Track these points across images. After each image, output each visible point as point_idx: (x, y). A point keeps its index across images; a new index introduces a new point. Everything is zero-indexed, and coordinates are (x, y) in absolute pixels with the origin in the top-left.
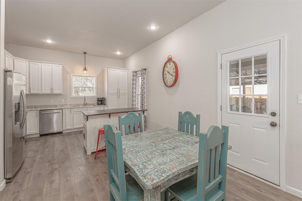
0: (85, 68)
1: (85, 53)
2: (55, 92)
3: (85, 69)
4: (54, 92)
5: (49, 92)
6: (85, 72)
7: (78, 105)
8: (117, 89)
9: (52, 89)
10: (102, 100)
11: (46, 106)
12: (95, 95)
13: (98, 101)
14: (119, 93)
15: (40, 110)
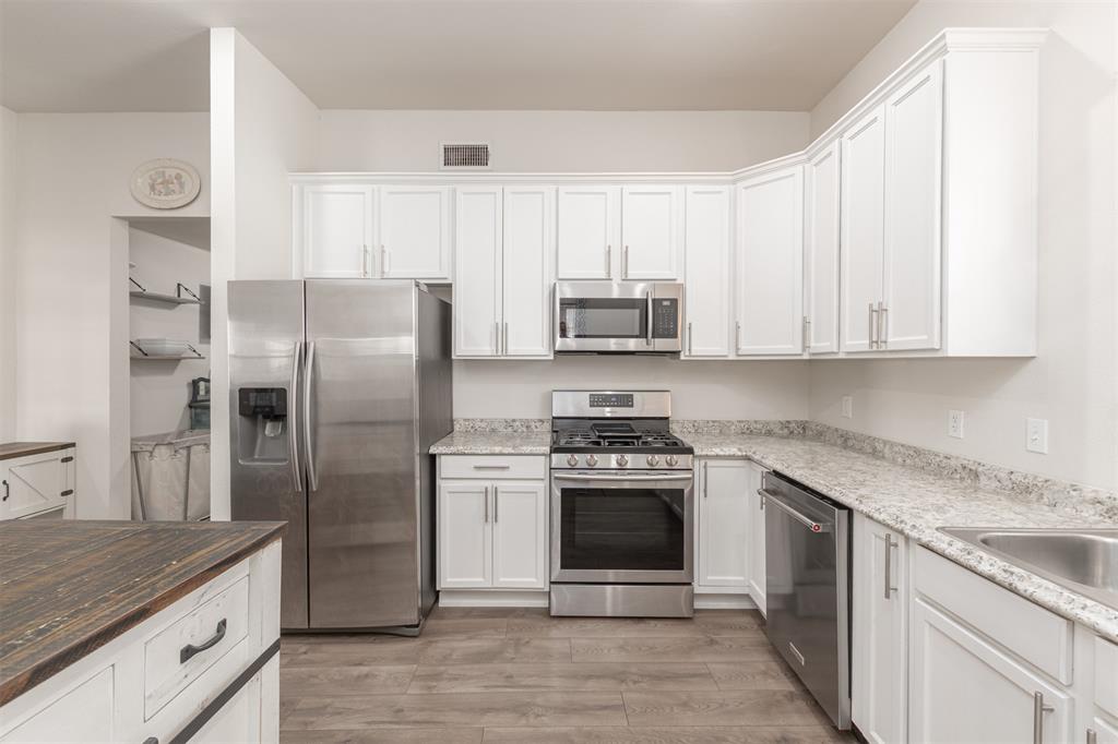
11: (918, 452)
15: (774, 471)
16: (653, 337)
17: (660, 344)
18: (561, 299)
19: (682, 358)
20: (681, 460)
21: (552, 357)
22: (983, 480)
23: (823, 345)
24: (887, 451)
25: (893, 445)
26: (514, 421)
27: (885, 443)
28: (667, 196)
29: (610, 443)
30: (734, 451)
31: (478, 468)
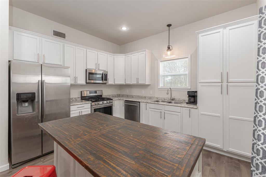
0: (169, 48)
1: (169, 26)
2: (140, 82)
6: (169, 53)
8: (222, 74)
9: (138, 79)
10: (193, 94)
11: (138, 96)
12: (188, 86)
13: (189, 96)
14: (228, 82)
15: (126, 100)
16: (104, 80)
17: (105, 82)
18: (89, 73)
19: (107, 84)
20: (111, 101)
21: (85, 84)
22: (146, 98)
23: (128, 82)
24: (134, 97)
25: (135, 96)
26: (72, 98)
27: (134, 96)
28: (104, 56)
29: (101, 100)
30: (117, 99)
31: (78, 108)
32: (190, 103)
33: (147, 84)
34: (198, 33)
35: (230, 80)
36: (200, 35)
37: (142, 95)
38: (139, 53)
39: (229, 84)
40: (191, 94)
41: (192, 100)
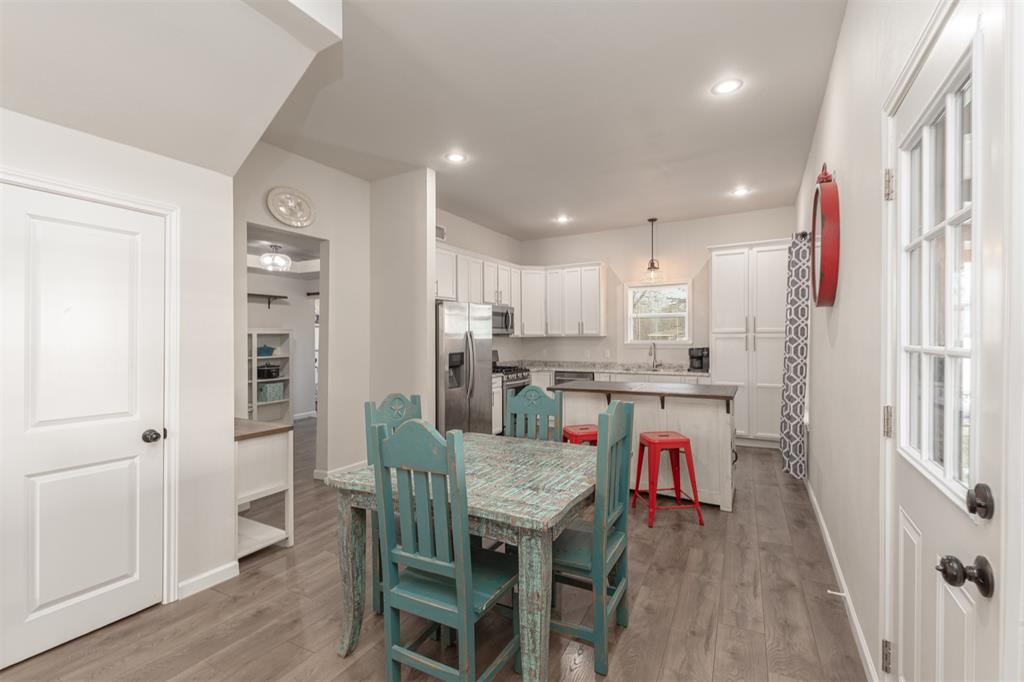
0: (652, 264)
1: (652, 220)
2: (587, 332)
3: (652, 266)
4: (585, 332)
5: (575, 332)
6: (652, 274)
7: (640, 367)
8: (747, 319)
9: (581, 325)
10: (700, 354)
11: (576, 363)
12: (687, 340)
13: (692, 357)
14: (755, 331)
15: (556, 372)
17: (510, 331)
20: (525, 374)
23: (555, 332)
25: (567, 362)
32: (692, 368)
33: (602, 335)
34: (711, 250)
35: (758, 329)
36: (714, 253)
37: (583, 360)
38: (583, 269)
39: (758, 335)
40: (695, 354)
41: (697, 363)
